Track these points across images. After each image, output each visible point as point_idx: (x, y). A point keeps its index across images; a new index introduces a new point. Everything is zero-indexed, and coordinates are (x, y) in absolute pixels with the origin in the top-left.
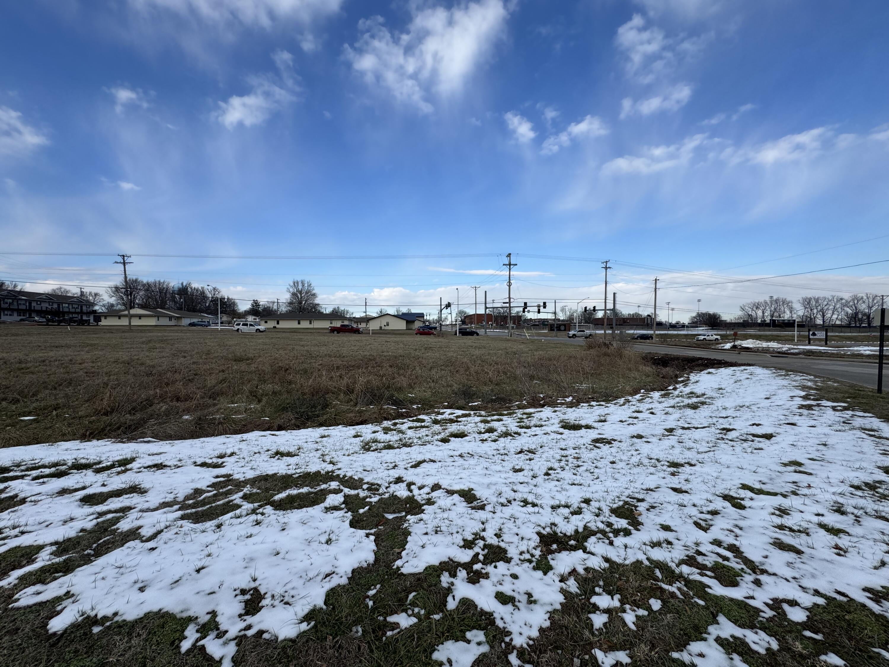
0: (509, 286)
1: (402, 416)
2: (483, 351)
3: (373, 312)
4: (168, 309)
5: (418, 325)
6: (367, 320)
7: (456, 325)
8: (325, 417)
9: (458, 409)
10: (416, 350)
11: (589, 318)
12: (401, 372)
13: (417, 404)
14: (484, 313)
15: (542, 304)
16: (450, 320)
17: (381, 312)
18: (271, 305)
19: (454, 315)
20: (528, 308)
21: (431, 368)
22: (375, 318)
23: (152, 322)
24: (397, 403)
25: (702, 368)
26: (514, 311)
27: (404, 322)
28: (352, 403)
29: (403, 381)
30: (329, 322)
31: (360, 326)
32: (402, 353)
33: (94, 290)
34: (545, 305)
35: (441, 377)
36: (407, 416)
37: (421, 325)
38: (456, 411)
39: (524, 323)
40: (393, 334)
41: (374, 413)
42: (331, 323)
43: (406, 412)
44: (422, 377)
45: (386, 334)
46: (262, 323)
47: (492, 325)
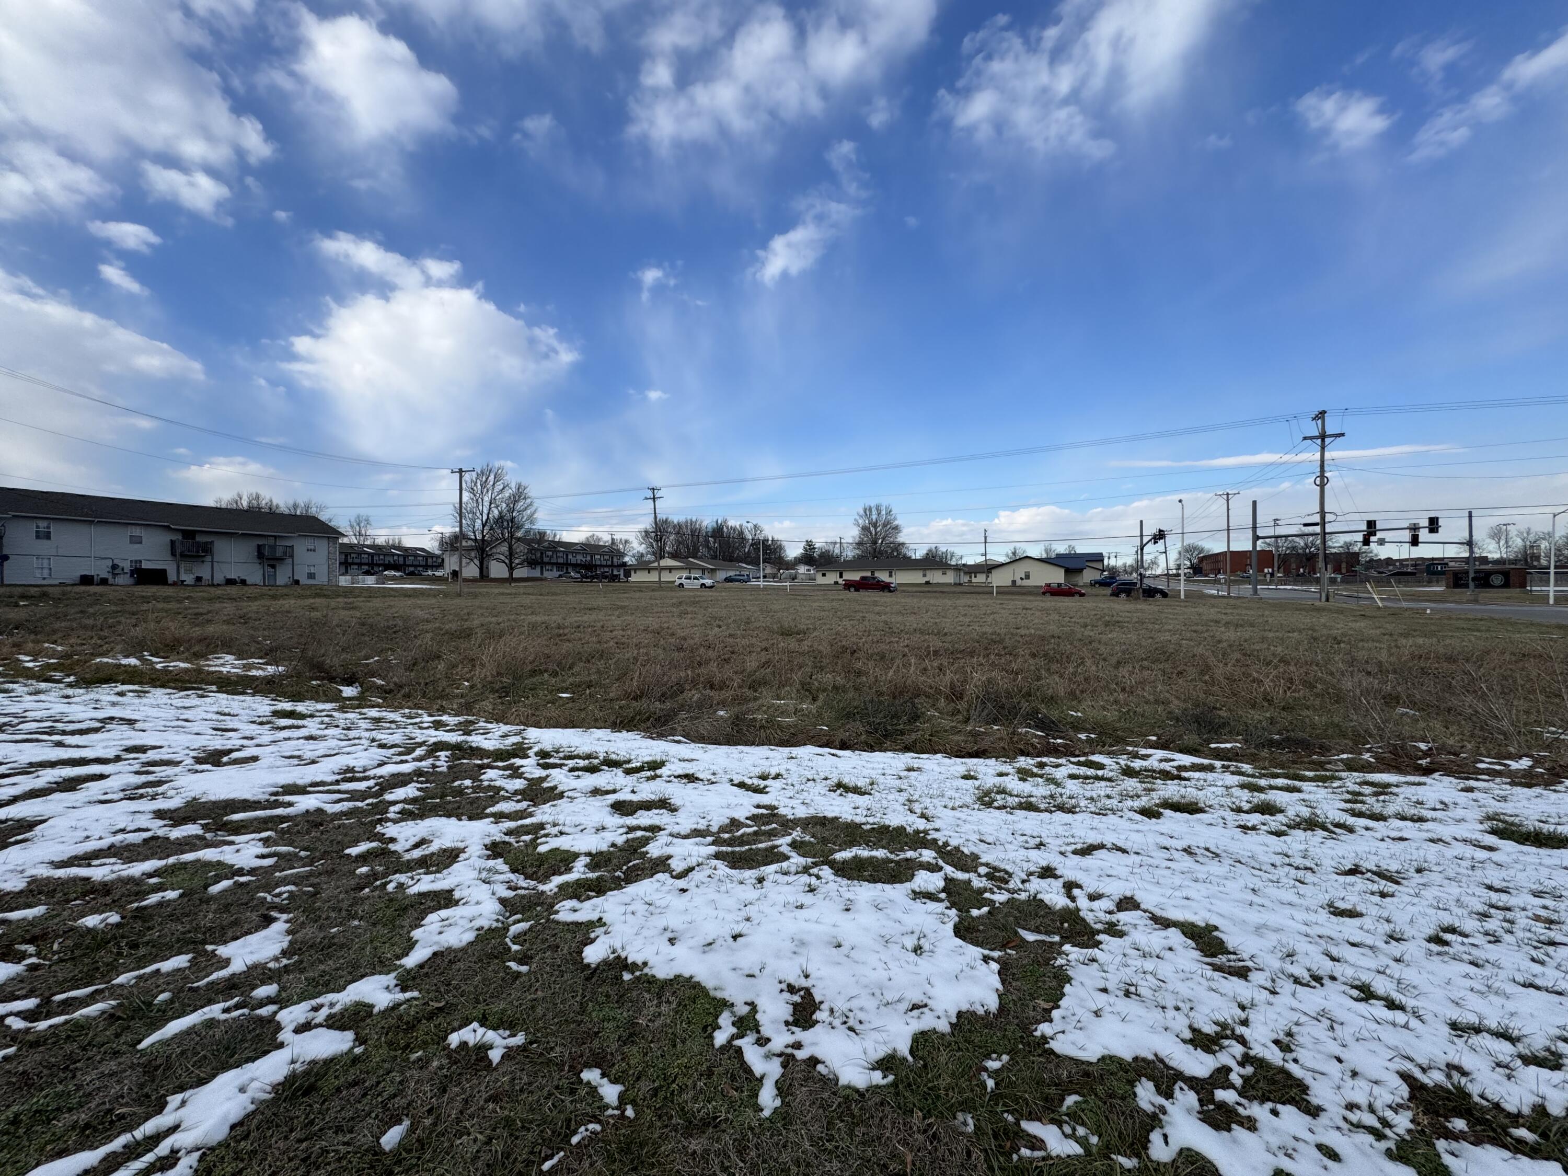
0: (1322, 486)
1: (1054, 751)
2: (1247, 633)
3: (999, 554)
4: (701, 558)
5: (1089, 576)
6: (989, 568)
7: (1178, 575)
8: (914, 736)
9: (1182, 752)
10: (1085, 626)
12: (1055, 667)
13: (1088, 731)
14: (1248, 547)
15: (1426, 523)
16: (1162, 564)
17: (1014, 554)
18: (831, 547)
19: (1173, 556)
20: (1379, 535)
21: (1119, 663)
22: (1003, 565)
24: (1046, 726)
26: (1336, 544)
27: (1062, 572)
28: (960, 717)
29: (1058, 686)
30: (921, 573)
31: (974, 580)
32: (1057, 632)
33: (624, 537)
34: (1434, 525)
35: (1142, 683)
36: (1066, 752)
37: (1097, 576)
38: (1177, 756)
39: (1367, 569)
40: (1037, 594)
41: (1001, 739)
42: (924, 575)
43: (1065, 746)
44: (1098, 679)
45: (1024, 594)
46: (819, 576)
47: (1272, 575)
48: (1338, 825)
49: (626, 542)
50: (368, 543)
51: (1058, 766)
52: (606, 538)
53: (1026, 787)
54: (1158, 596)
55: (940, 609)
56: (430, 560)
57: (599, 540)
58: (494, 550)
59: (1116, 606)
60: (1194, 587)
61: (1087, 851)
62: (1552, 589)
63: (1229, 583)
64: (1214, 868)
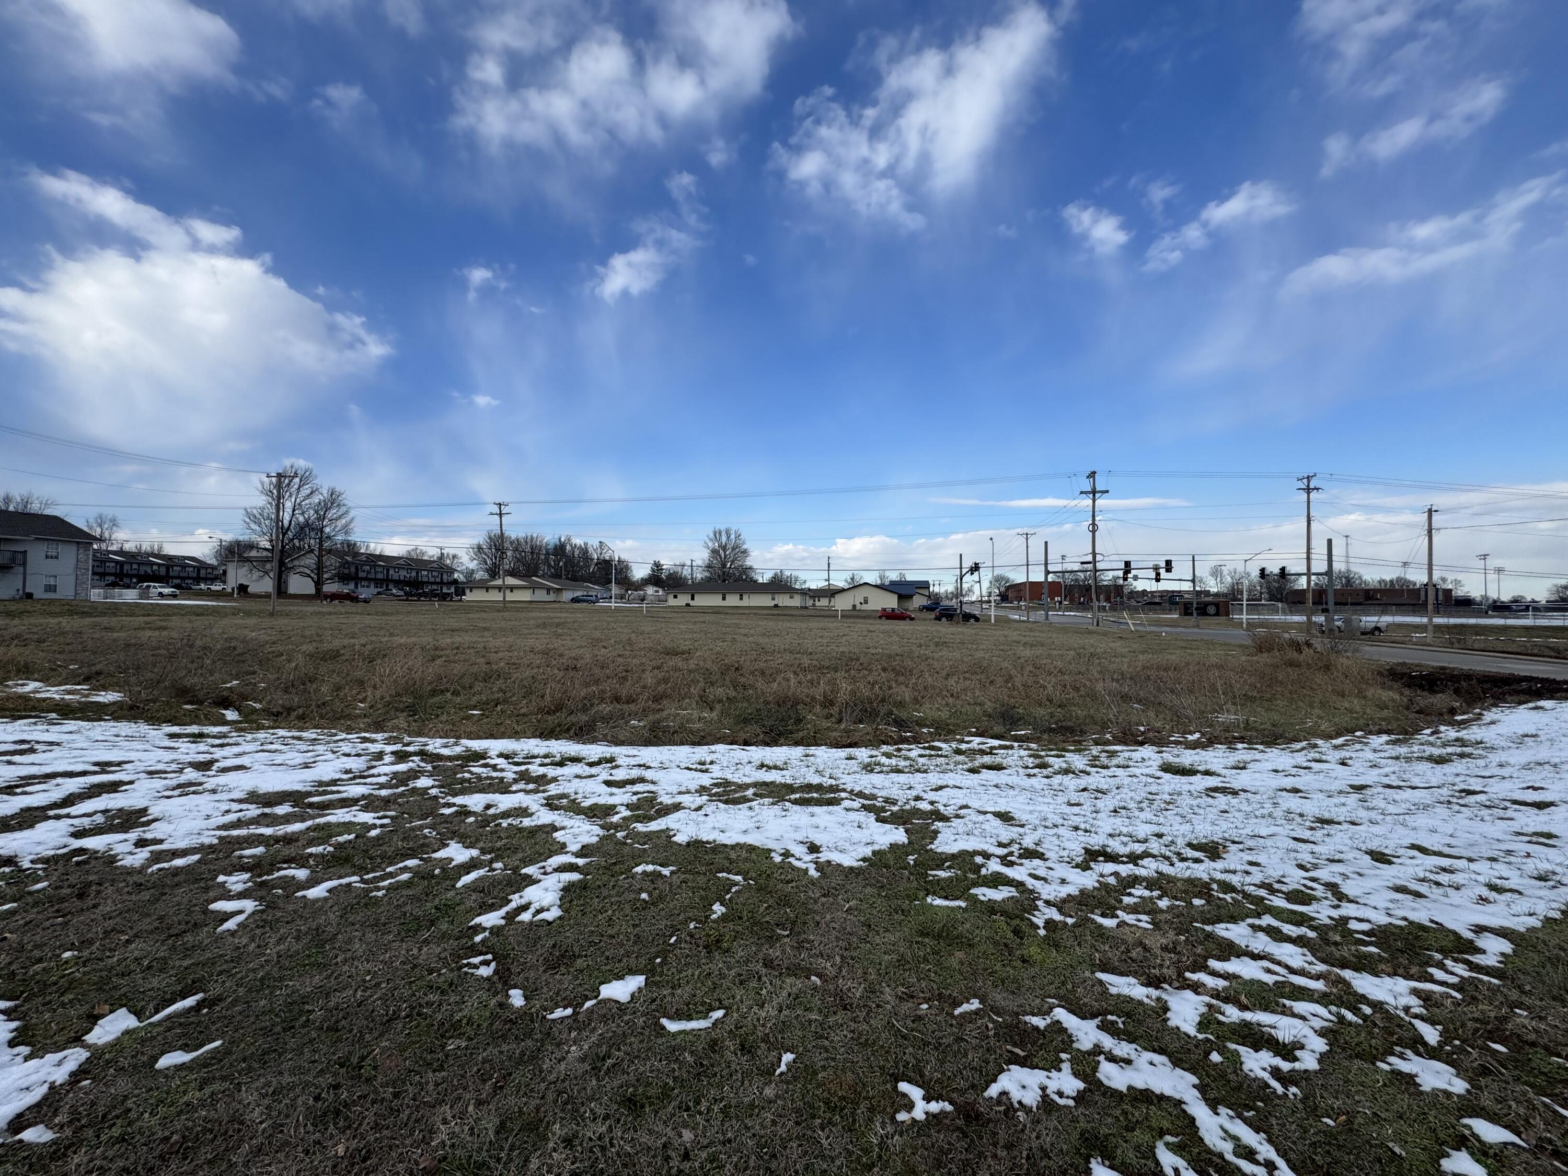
0: (1094, 532)
1: (905, 741)
2: (1039, 651)
3: (839, 581)
4: (542, 577)
5: (918, 601)
6: (831, 593)
7: (989, 602)
8: (801, 734)
9: (992, 738)
10: (921, 646)
11: (1280, 589)
12: (901, 679)
13: (927, 726)
14: (1042, 579)
15: (1163, 564)
16: (977, 592)
17: (852, 579)
18: (680, 569)
19: (985, 585)
20: (1133, 572)
21: (948, 675)
22: (843, 590)
23: (526, 596)
24: (900, 724)
25: (1522, 698)
26: (1107, 578)
27: (895, 598)
28: (833, 720)
29: (906, 694)
30: (770, 596)
31: (817, 603)
32: (899, 651)
33: (452, 552)
34: (1169, 566)
35: (965, 690)
36: (916, 740)
37: (924, 602)
38: (989, 740)
39: (1129, 599)
40: (875, 618)
41: (868, 734)
42: (773, 599)
43: (912, 737)
44: (933, 687)
45: (864, 618)
46: (671, 597)
47: (1060, 603)
48: (1082, 772)
49: (454, 557)
50: (114, 548)
51: (910, 750)
52: (432, 552)
53: (893, 761)
54: (972, 620)
55: (798, 631)
56: (203, 572)
57: (423, 554)
58: (296, 563)
59: (940, 629)
60: (1002, 613)
61: (940, 788)
62: (1244, 617)
63: (1028, 609)
64: (1011, 792)
